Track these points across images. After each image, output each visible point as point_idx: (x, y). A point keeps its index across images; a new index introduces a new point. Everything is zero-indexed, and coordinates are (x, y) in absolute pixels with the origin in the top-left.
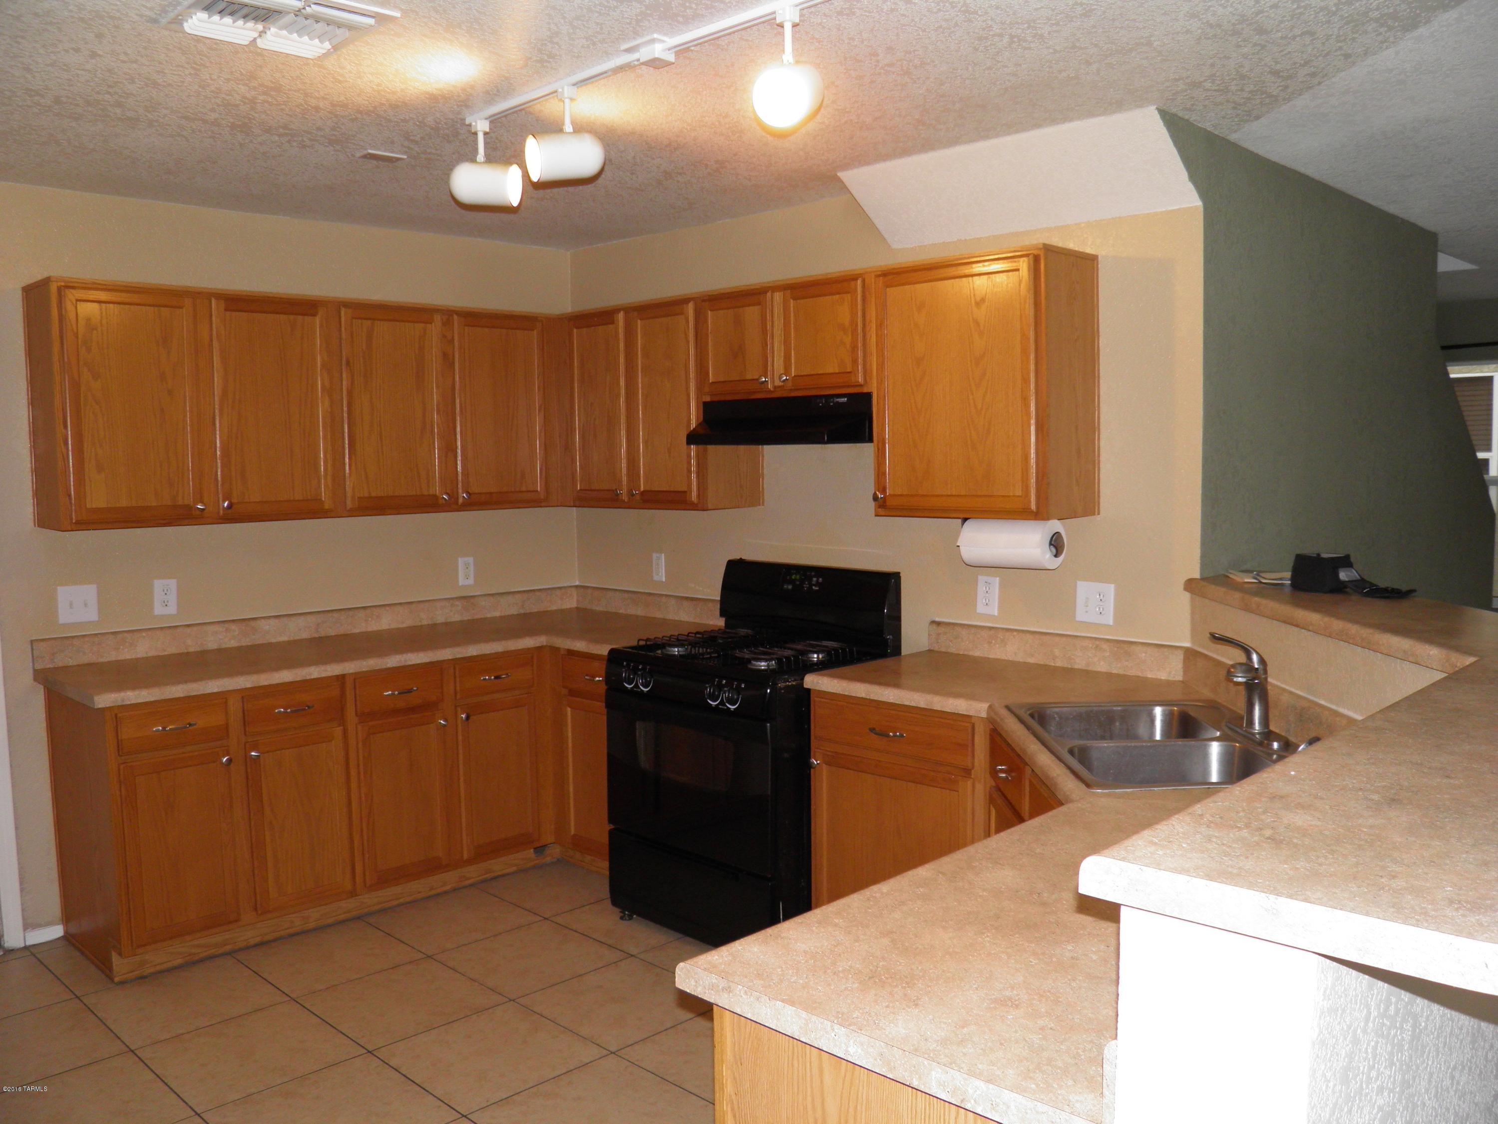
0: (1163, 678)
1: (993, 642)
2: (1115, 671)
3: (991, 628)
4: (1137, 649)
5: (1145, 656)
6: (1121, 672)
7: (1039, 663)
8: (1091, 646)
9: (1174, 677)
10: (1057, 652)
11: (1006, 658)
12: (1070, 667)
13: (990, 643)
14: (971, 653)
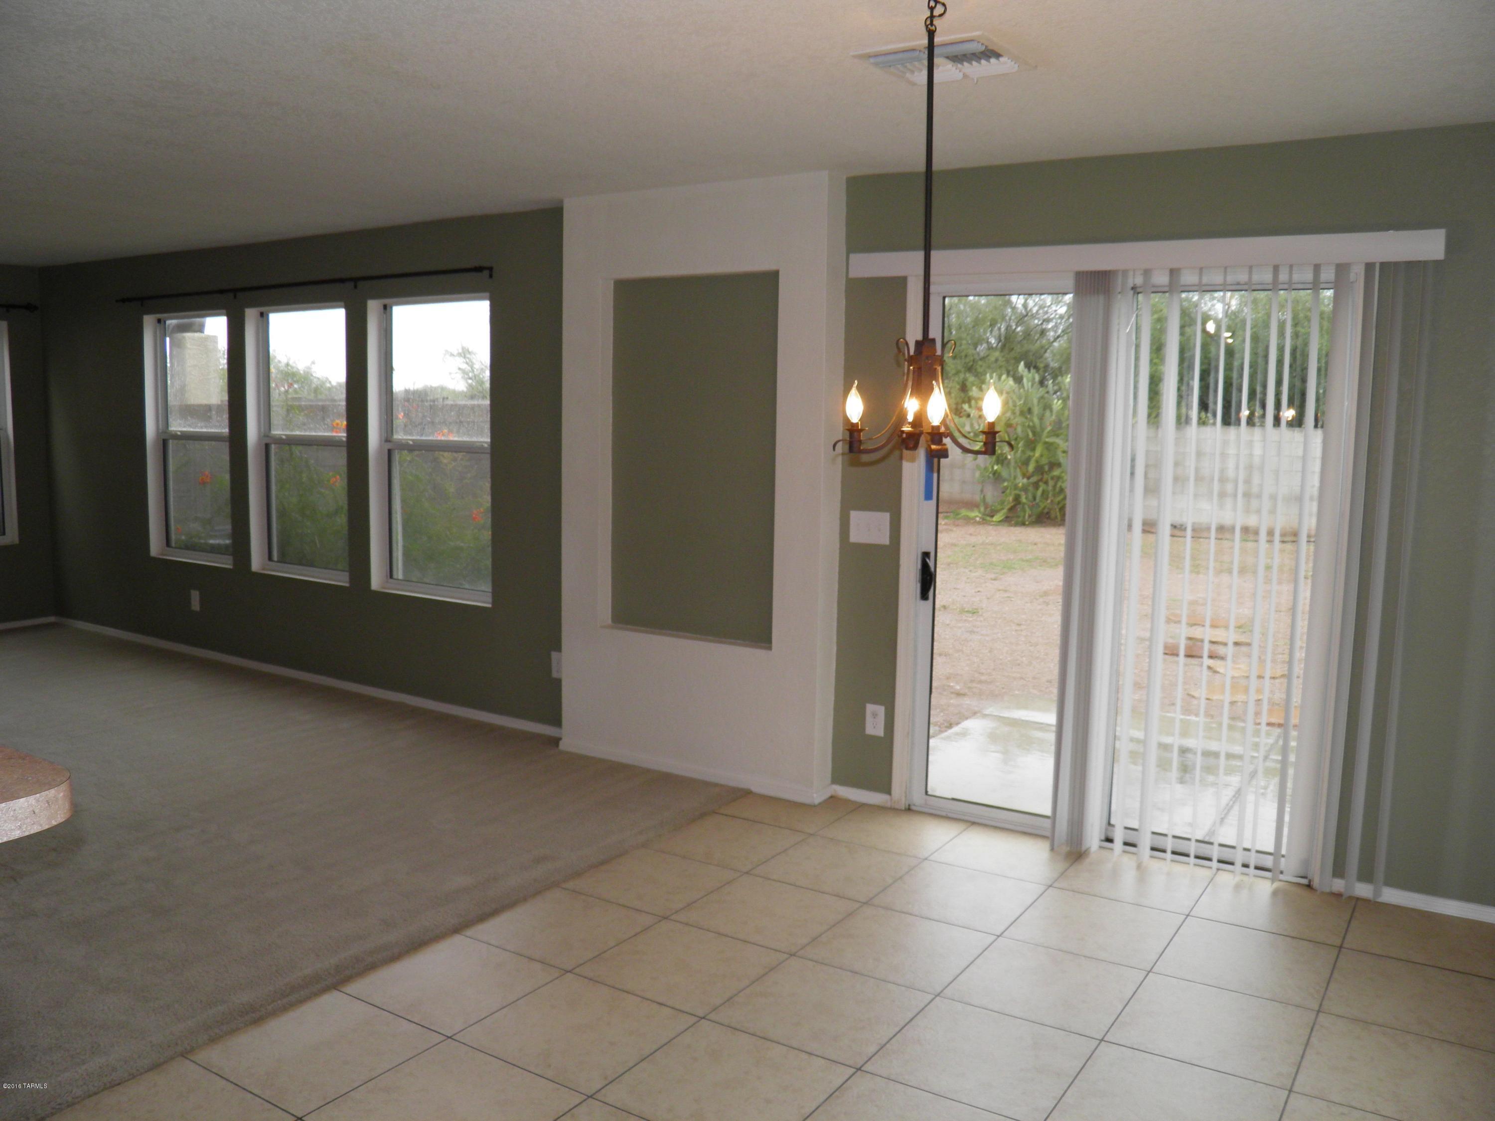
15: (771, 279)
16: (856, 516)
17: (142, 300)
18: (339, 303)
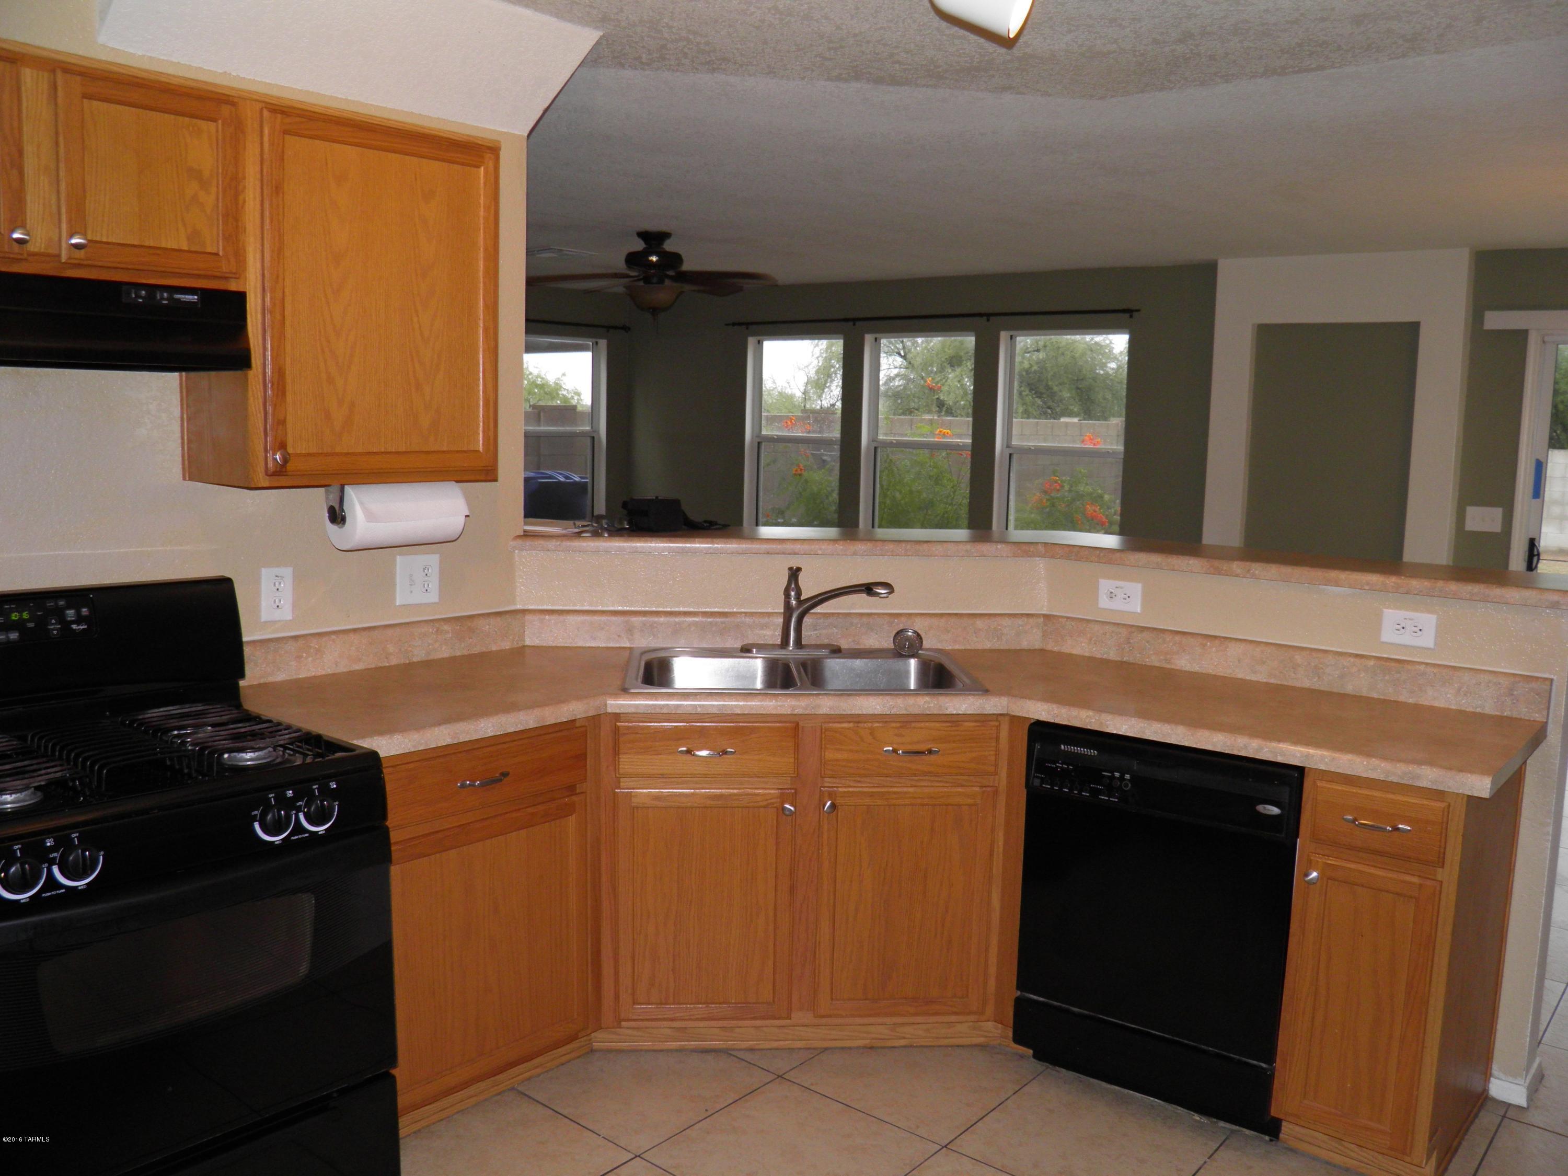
0: (507, 648)
1: (304, 655)
2: (458, 653)
3: (295, 638)
4: (481, 622)
5: (489, 628)
6: (465, 652)
7: (370, 667)
8: (431, 630)
9: (517, 644)
10: (391, 648)
11: (324, 673)
12: (407, 662)
13: (299, 658)
14: (271, 679)
15: (1413, 328)
16: (1471, 511)
17: (748, 324)
18: (970, 333)
